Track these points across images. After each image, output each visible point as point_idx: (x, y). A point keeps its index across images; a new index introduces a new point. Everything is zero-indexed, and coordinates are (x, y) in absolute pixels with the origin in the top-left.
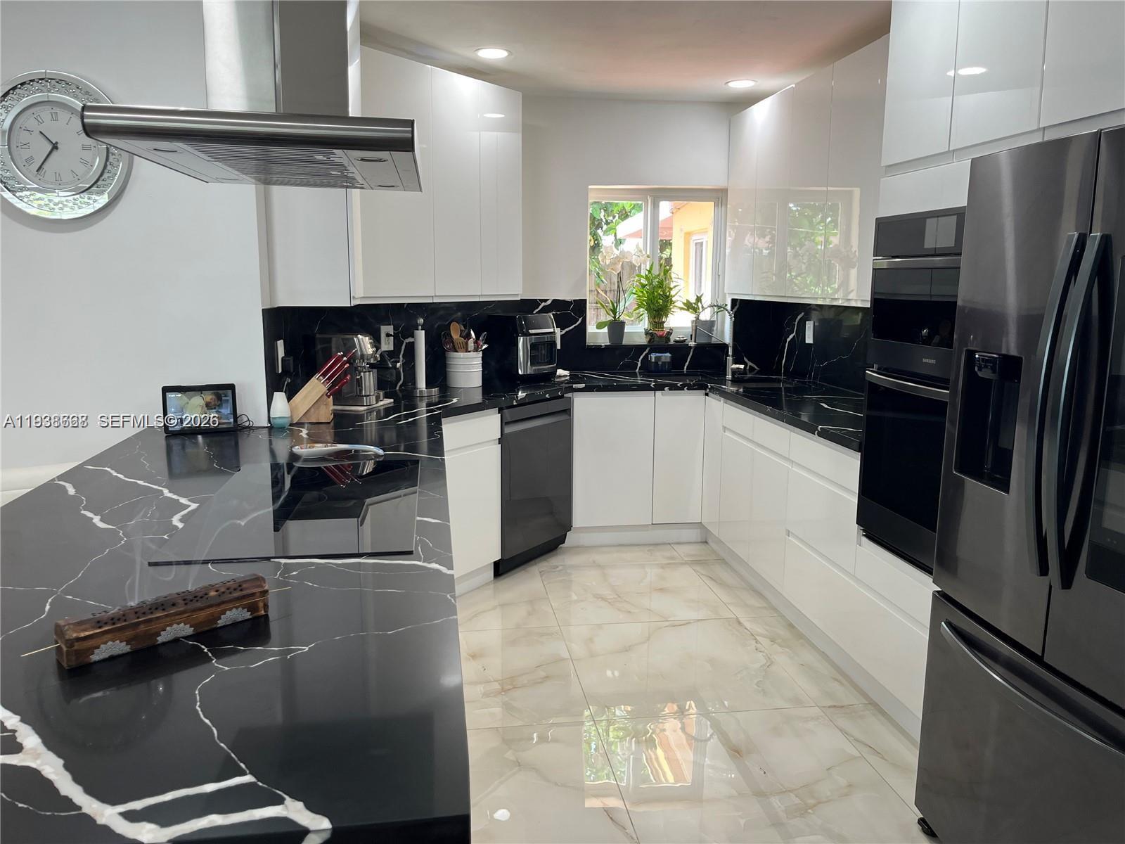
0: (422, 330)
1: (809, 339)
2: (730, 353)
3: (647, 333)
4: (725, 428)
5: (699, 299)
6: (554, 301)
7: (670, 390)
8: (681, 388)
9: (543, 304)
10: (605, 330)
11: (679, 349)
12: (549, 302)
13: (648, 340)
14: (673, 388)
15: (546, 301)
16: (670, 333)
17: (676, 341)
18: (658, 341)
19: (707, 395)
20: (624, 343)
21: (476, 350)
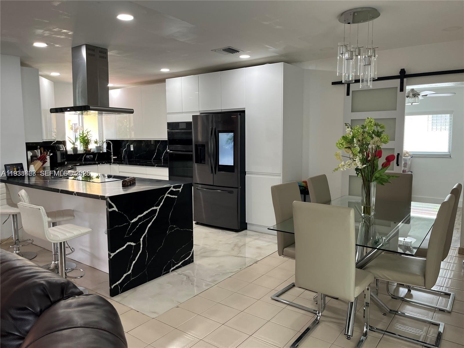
0: (39, 149)
1: (132, 149)
2: (112, 154)
3: (84, 150)
4: (120, 172)
5: (96, 140)
6: (57, 141)
7: (102, 164)
8: (104, 163)
9: (54, 142)
10: (72, 150)
11: (94, 154)
12: (55, 142)
13: (85, 152)
14: (103, 163)
15: (54, 141)
16: (91, 150)
17: (92, 152)
18: (87, 152)
19: (110, 165)
20: (78, 153)
21: (49, 155)
